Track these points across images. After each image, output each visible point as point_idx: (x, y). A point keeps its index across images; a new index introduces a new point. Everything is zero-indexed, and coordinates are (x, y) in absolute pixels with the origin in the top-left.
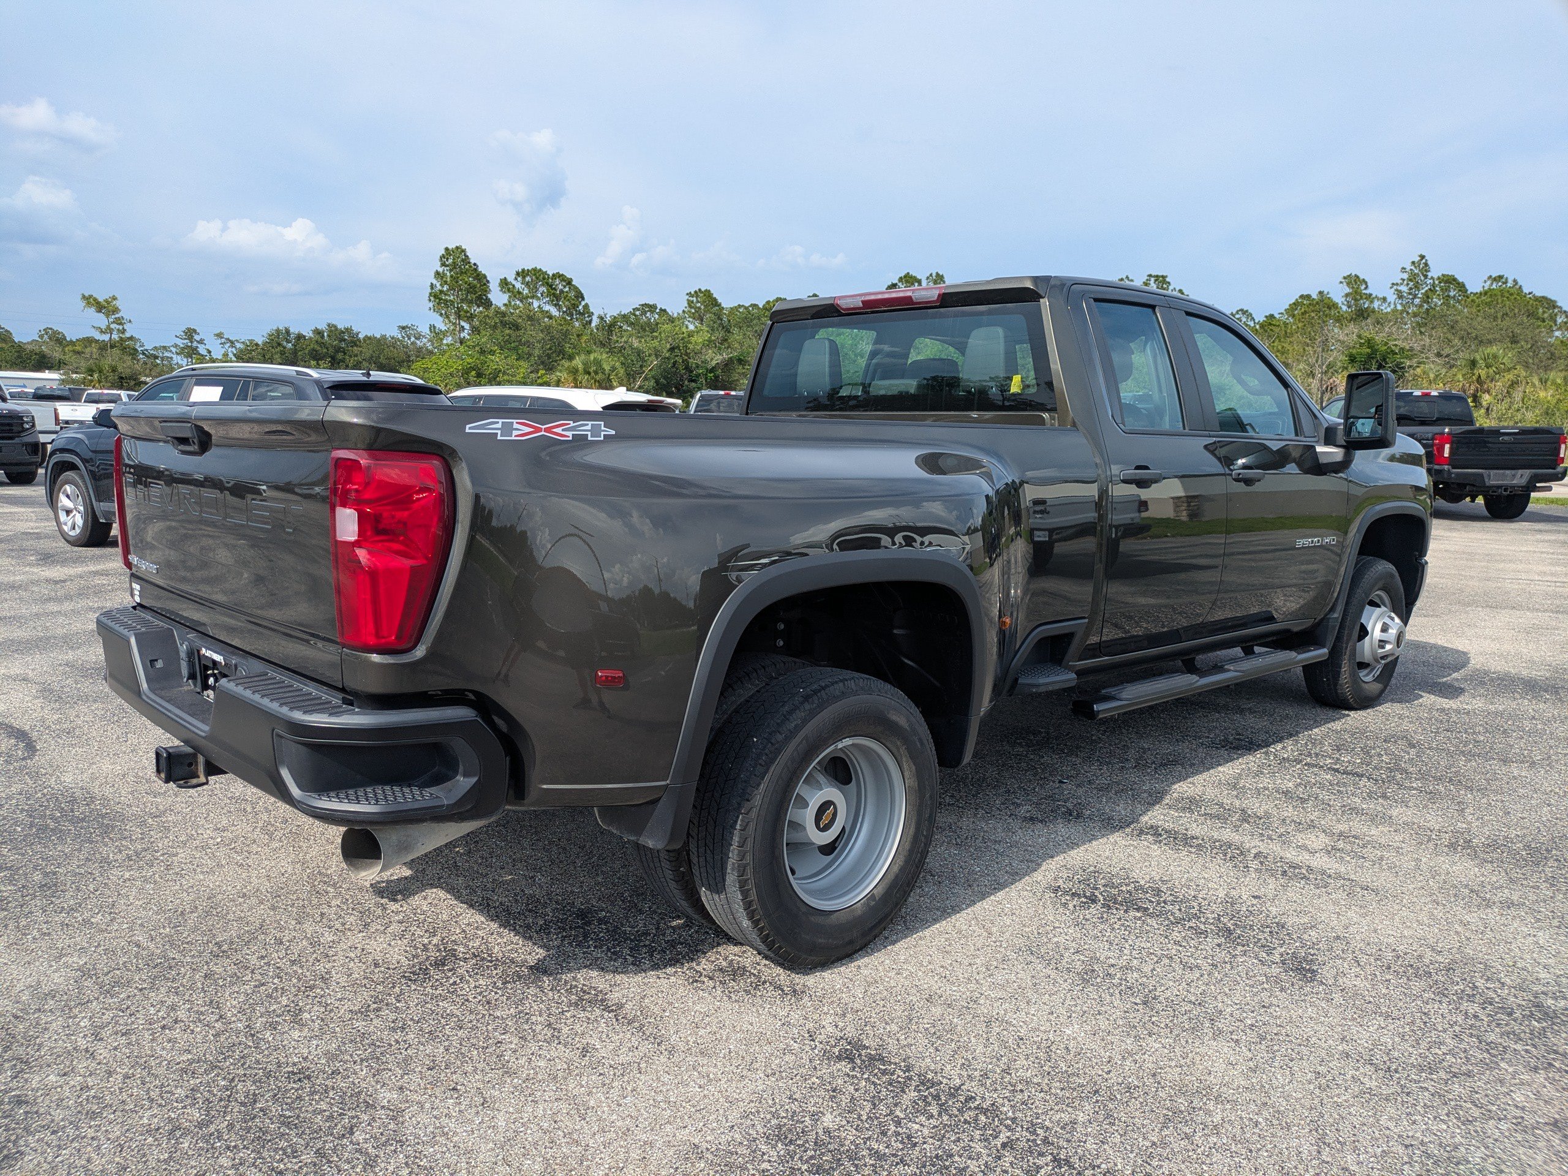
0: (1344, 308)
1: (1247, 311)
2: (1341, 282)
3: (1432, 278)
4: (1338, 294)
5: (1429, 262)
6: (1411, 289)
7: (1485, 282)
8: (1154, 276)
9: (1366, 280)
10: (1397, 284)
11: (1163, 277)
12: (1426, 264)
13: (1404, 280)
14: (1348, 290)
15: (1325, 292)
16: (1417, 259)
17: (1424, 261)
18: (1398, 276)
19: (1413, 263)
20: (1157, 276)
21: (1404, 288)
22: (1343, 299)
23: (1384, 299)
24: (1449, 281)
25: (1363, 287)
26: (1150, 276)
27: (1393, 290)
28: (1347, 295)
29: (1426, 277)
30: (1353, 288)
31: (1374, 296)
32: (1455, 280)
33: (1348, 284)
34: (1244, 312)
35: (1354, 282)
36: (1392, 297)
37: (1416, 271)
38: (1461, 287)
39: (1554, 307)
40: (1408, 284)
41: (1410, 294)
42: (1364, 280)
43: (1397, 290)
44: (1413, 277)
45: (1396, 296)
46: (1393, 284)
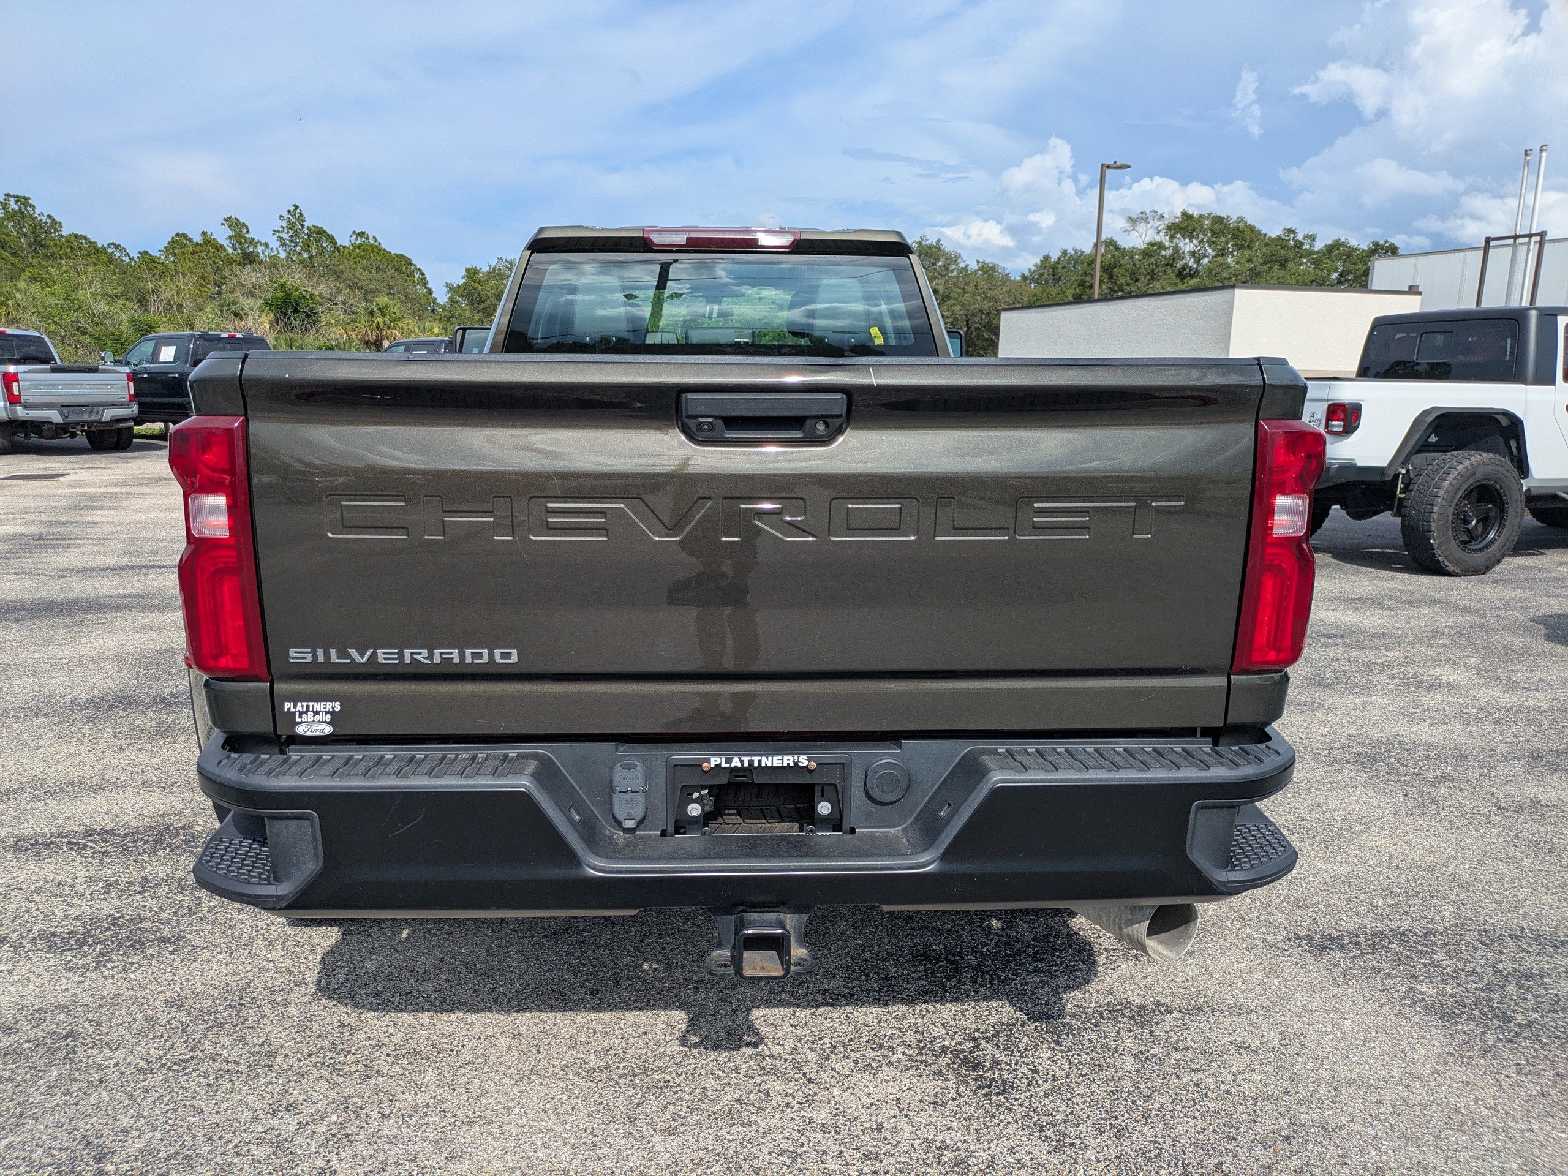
0: (230, 251)
1: (119, 245)
2: (223, 224)
3: (308, 228)
4: (222, 235)
5: (303, 213)
6: (291, 237)
7: (351, 236)
8: (14, 196)
9: (247, 223)
10: (279, 231)
11: (24, 198)
12: (301, 214)
13: (283, 228)
14: (231, 233)
15: (209, 233)
16: (292, 209)
17: (298, 211)
18: (278, 224)
19: (289, 212)
20: (17, 196)
21: (285, 236)
22: (228, 241)
23: (267, 245)
24: (320, 232)
25: (245, 231)
26: (8, 195)
27: (275, 236)
28: (230, 238)
29: (303, 226)
30: (235, 230)
31: (256, 240)
32: (325, 232)
33: (230, 226)
34: (117, 247)
35: (234, 223)
36: (274, 244)
37: (294, 220)
38: (331, 239)
39: (411, 264)
40: (288, 232)
41: (292, 241)
42: (244, 224)
43: (279, 237)
44: (291, 226)
45: (279, 243)
46: (274, 231)
